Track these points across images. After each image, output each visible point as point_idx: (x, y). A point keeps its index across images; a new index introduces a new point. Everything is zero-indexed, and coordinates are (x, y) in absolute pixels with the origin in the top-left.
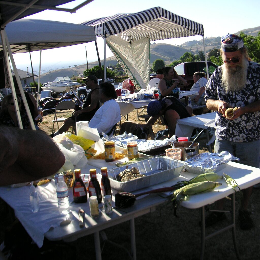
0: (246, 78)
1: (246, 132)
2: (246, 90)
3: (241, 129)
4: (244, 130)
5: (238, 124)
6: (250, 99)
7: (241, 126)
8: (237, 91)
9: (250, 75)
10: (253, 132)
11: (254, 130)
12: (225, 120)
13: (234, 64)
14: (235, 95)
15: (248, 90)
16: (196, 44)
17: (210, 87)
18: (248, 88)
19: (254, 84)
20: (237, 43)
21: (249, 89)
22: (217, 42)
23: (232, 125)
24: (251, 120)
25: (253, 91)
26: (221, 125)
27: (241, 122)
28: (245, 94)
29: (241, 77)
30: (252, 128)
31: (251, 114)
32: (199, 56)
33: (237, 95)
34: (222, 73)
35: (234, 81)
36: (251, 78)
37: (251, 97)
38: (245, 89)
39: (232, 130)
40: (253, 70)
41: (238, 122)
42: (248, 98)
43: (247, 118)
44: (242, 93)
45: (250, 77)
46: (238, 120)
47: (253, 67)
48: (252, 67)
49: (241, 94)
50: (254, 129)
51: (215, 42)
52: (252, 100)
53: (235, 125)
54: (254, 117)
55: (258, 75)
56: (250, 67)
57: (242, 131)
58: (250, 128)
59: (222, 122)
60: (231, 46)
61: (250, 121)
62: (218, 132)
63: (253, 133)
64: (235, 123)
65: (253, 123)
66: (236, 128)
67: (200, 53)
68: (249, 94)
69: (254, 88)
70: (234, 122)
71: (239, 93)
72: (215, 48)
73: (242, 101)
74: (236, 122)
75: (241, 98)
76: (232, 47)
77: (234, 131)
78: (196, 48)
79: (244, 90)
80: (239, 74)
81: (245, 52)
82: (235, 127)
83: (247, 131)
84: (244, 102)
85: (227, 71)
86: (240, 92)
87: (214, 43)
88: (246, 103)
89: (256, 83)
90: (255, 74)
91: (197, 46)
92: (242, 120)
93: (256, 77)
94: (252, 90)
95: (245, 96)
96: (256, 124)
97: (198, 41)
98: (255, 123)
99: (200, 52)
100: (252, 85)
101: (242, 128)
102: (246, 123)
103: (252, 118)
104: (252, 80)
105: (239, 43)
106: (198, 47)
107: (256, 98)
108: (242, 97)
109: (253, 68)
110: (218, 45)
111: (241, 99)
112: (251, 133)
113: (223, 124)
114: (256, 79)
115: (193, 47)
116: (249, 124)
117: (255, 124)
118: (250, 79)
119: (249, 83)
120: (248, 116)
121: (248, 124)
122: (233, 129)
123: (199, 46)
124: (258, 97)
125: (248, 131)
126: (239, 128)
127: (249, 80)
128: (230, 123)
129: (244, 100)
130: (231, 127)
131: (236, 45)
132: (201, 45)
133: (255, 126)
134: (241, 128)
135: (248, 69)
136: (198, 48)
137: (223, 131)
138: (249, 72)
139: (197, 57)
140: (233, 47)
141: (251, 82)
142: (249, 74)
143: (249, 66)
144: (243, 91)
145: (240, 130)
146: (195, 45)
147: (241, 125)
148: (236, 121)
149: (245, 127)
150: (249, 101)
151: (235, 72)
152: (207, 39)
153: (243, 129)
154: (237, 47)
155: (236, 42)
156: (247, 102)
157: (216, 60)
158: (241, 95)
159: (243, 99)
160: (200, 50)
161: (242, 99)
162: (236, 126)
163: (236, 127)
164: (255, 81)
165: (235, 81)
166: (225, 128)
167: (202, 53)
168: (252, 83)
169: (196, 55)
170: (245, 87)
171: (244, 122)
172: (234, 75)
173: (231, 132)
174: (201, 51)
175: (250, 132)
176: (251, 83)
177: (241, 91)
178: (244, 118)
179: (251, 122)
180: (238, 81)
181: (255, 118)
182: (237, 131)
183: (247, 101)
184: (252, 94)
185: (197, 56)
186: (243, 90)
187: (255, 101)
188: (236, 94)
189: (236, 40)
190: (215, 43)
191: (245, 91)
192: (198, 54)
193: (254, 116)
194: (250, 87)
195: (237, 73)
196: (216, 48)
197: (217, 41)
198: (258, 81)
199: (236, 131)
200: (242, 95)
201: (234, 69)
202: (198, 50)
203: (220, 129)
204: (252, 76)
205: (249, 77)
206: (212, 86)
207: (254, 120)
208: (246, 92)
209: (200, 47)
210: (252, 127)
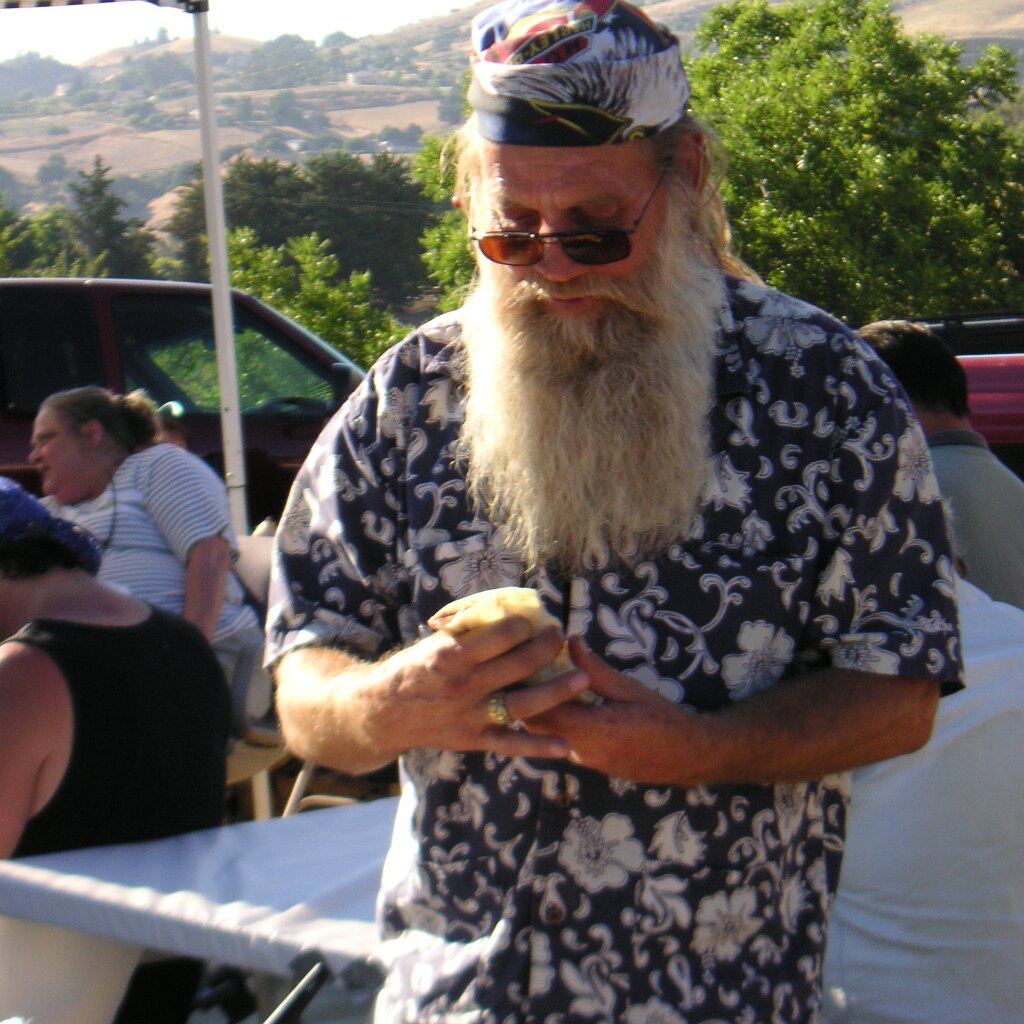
0: (700, 440)
1: (684, 984)
2: (709, 565)
3: (642, 960)
4: (673, 969)
5: (610, 904)
6: (737, 651)
7: (647, 923)
8: (610, 569)
9: (746, 416)
10: (756, 986)
11: (761, 971)
12: (492, 865)
13: (574, 282)
14: (593, 608)
15: (725, 562)
16: (42, 101)
17: (329, 522)
18: (724, 538)
19: (780, 505)
20: (624, 63)
21: (735, 555)
22: (270, 94)
23: (553, 911)
24: (742, 865)
25: (777, 579)
26: (451, 912)
27: (649, 882)
28: (700, 606)
29: (649, 419)
30: (747, 954)
31: (751, 813)
32: (76, 222)
33: (615, 603)
34: (458, 389)
35: (587, 459)
36: (753, 442)
37: (756, 636)
38: (690, 547)
39: (555, 964)
40: (775, 368)
41: (616, 878)
42: (724, 643)
43: (704, 841)
44: (662, 595)
45: (744, 435)
46: (618, 863)
47: (775, 334)
48: (766, 340)
49: (653, 600)
50: (763, 958)
51: (247, 93)
52: (760, 664)
53: (584, 910)
54: (772, 843)
55: (821, 417)
56: (735, 340)
57: (654, 979)
58: (728, 951)
59: (461, 885)
60: (565, 93)
61: (734, 877)
62: (408, 992)
63: (751, 997)
64: (582, 890)
65: (762, 901)
66: (595, 946)
67: (81, 194)
68: (738, 600)
69: (783, 545)
70: (571, 879)
71: (633, 585)
72: (238, 150)
73: (666, 670)
74: (593, 883)
75: (649, 635)
76: (576, 98)
77: (569, 973)
78: (39, 140)
79: (689, 563)
80: (633, 390)
81: (695, 175)
82: (583, 936)
83: (696, 979)
84: (685, 684)
85: (512, 356)
86: (646, 579)
87: (235, 95)
88: (706, 695)
89: (801, 502)
90: (792, 413)
91: (59, 120)
92: (654, 865)
93: (802, 436)
94: (762, 568)
95: (699, 622)
96: (783, 909)
97: (68, 69)
98: (776, 899)
99: (82, 184)
100: (762, 516)
101: (654, 945)
102: (694, 897)
103: (755, 848)
104: (766, 470)
105: (641, 68)
106: (65, 131)
107: (799, 648)
108: (662, 631)
109: (774, 346)
110: (280, 123)
111: (648, 652)
112: (731, 999)
113: (471, 906)
114: (803, 462)
115: (15, 123)
116: (724, 909)
117: (778, 916)
118: (744, 460)
119: (735, 491)
120: (715, 824)
121: (712, 907)
122: (559, 954)
123: (78, 121)
124: (828, 641)
125: (709, 978)
126: (622, 942)
127: (739, 466)
128: (529, 889)
129: (685, 659)
130: (540, 927)
131: (611, 86)
132: (102, 110)
133: (772, 929)
134: (644, 947)
135: (715, 351)
136: (68, 143)
137: (468, 974)
138: (728, 387)
139: (55, 234)
140: (584, 100)
141: (751, 482)
142: (737, 409)
143: (730, 324)
144: (670, 575)
145: (628, 966)
146: (28, 110)
147: (643, 911)
148: (597, 872)
149: (685, 935)
150: (736, 672)
151: (589, 365)
152: (159, 51)
153: (659, 960)
154: (622, 102)
155: (618, 59)
156: (718, 680)
157: (262, 280)
158: (648, 610)
159: (672, 652)
160: (83, 160)
161: (660, 648)
162: (592, 920)
163: (600, 932)
164: (795, 477)
165: (599, 460)
166: (484, 947)
167: (108, 192)
168: (761, 498)
169: (36, 212)
170: (698, 532)
171: (674, 884)
172: (579, 393)
173: (540, 981)
174: (100, 172)
175: (728, 990)
176: (751, 495)
177: (647, 570)
178: (677, 841)
179: (740, 885)
180: (625, 455)
181: (774, 855)
182: (602, 976)
183: (710, 667)
184: (761, 604)
185: (51, 221)
186: (680, 565)
187: (791, 671)
188: (599, 597)
189: (618, 39)
190: (247, 100)
191: (697, 574)
192: (59, 205)
193: (772, 828)
194: (737, 538)
195: (603, 374)
196: (259, 147)
197: (263, 83)
198: (820, 477)
199: (588, 977)
200: (667, 606)
201: (579, 332)
202: (62, 160)
203: (437, 961)
204: (763, 424)
205: (736, 439)
206: (349, 511)
207: (772, 867)
208: (707, 581)
209: (87, 133)
210: (742, 937)
